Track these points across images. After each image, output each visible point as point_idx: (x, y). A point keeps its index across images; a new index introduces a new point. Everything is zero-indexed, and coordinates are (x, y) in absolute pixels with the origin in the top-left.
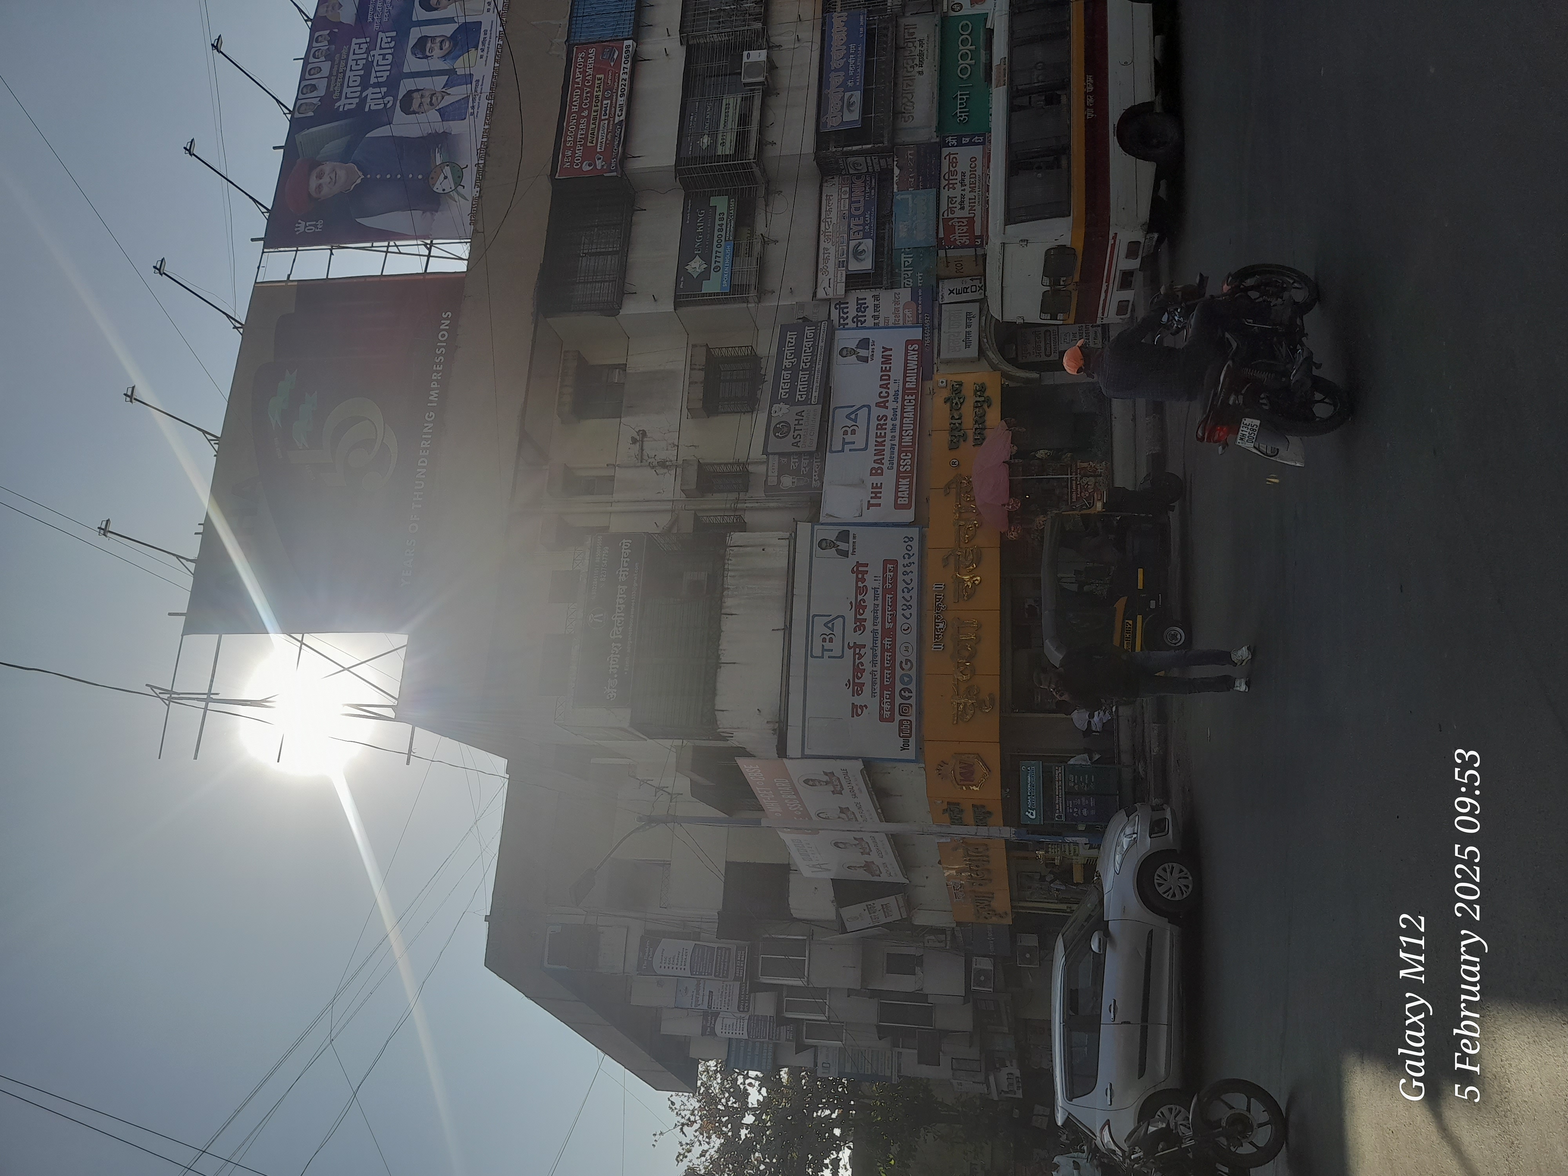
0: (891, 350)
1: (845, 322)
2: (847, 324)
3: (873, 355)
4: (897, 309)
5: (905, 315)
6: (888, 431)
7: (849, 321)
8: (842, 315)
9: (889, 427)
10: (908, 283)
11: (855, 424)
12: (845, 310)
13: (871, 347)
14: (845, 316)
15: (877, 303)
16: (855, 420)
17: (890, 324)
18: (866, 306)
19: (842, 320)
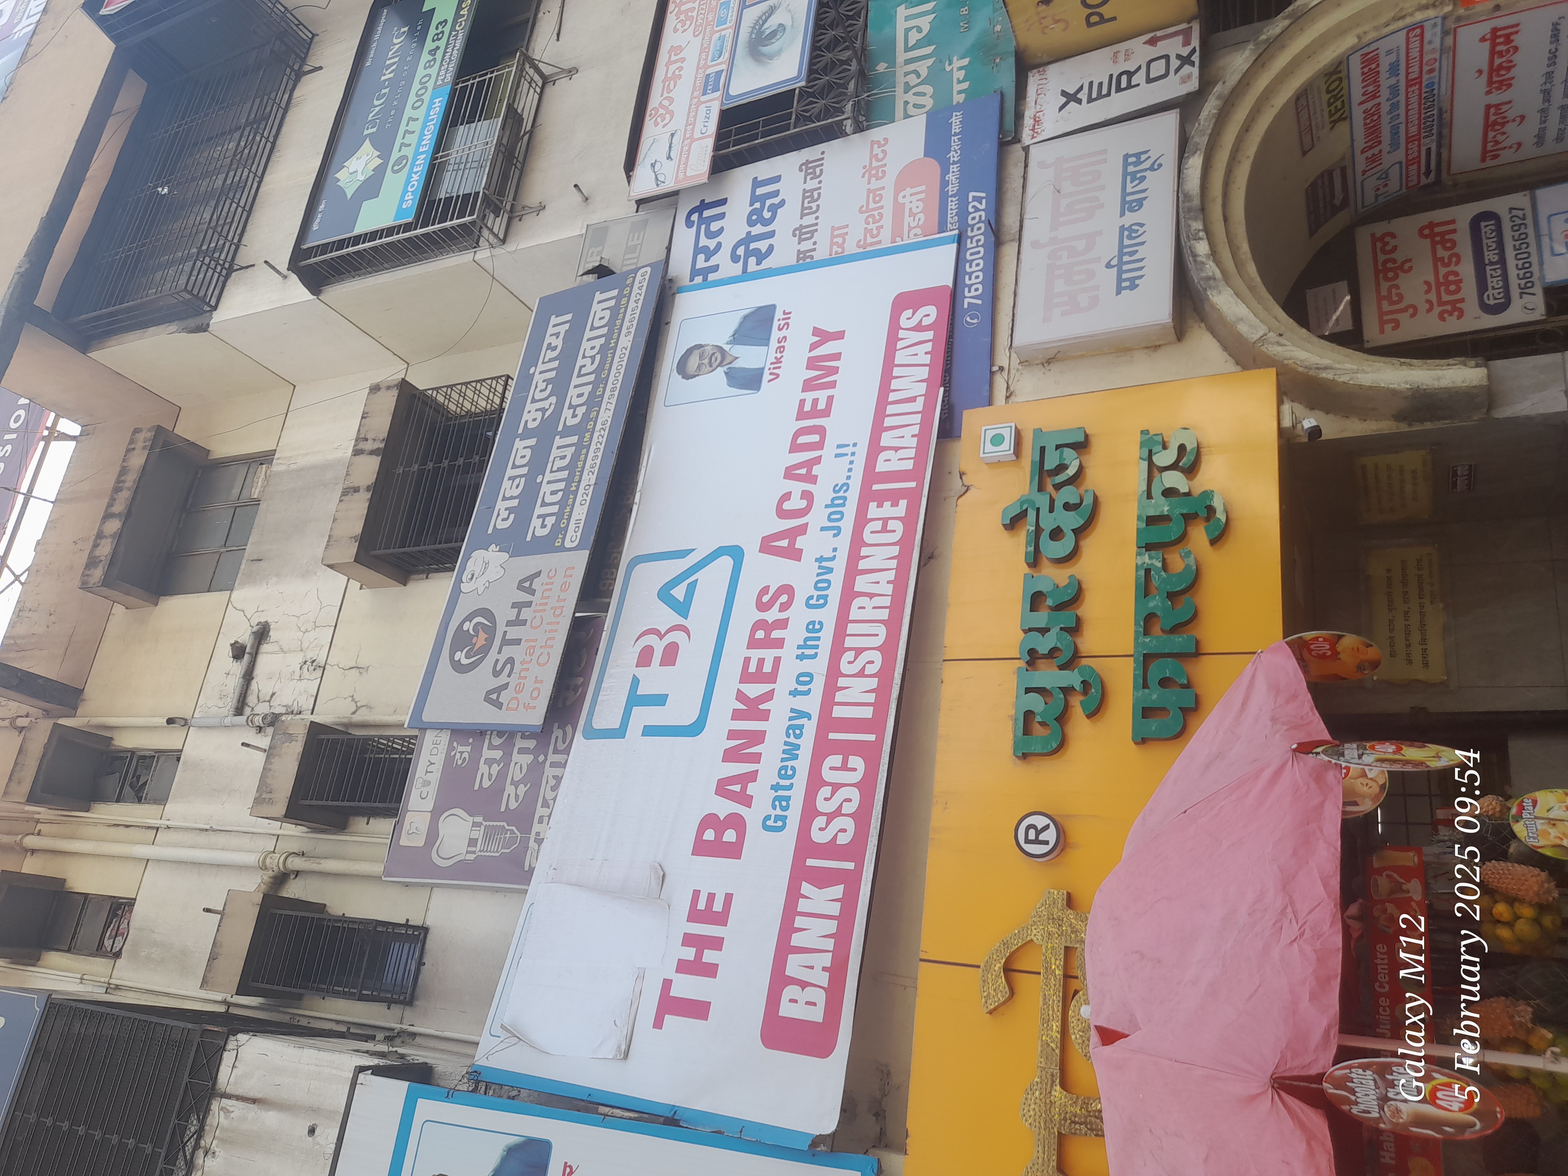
0: (839, 335)
1: (713, 262)
2: (715, 268)
3: (778, 361)
4: (875, 195)
5: (899, 209)
6: (788, 653)
7: (722, 258)
8: (704, 241)
9: (794, 635)
10: (920, 100)
11: (680, 621)
12: (715, 226)
13: (775, 334)
14: (712, 244)
15: (812, 184)
16: (683, 608)
17: (851, 248)
18: (776, 201)
19: (701, 257)
